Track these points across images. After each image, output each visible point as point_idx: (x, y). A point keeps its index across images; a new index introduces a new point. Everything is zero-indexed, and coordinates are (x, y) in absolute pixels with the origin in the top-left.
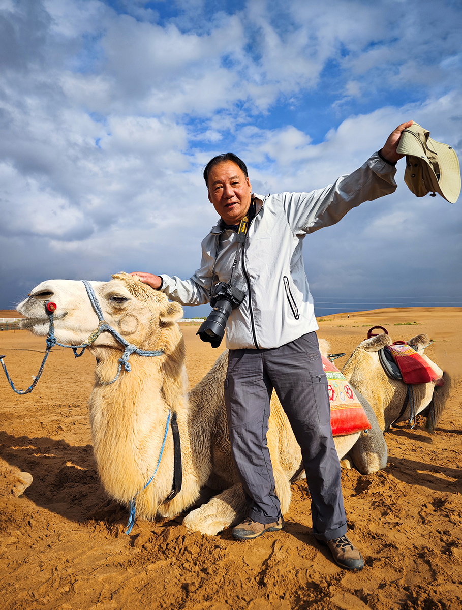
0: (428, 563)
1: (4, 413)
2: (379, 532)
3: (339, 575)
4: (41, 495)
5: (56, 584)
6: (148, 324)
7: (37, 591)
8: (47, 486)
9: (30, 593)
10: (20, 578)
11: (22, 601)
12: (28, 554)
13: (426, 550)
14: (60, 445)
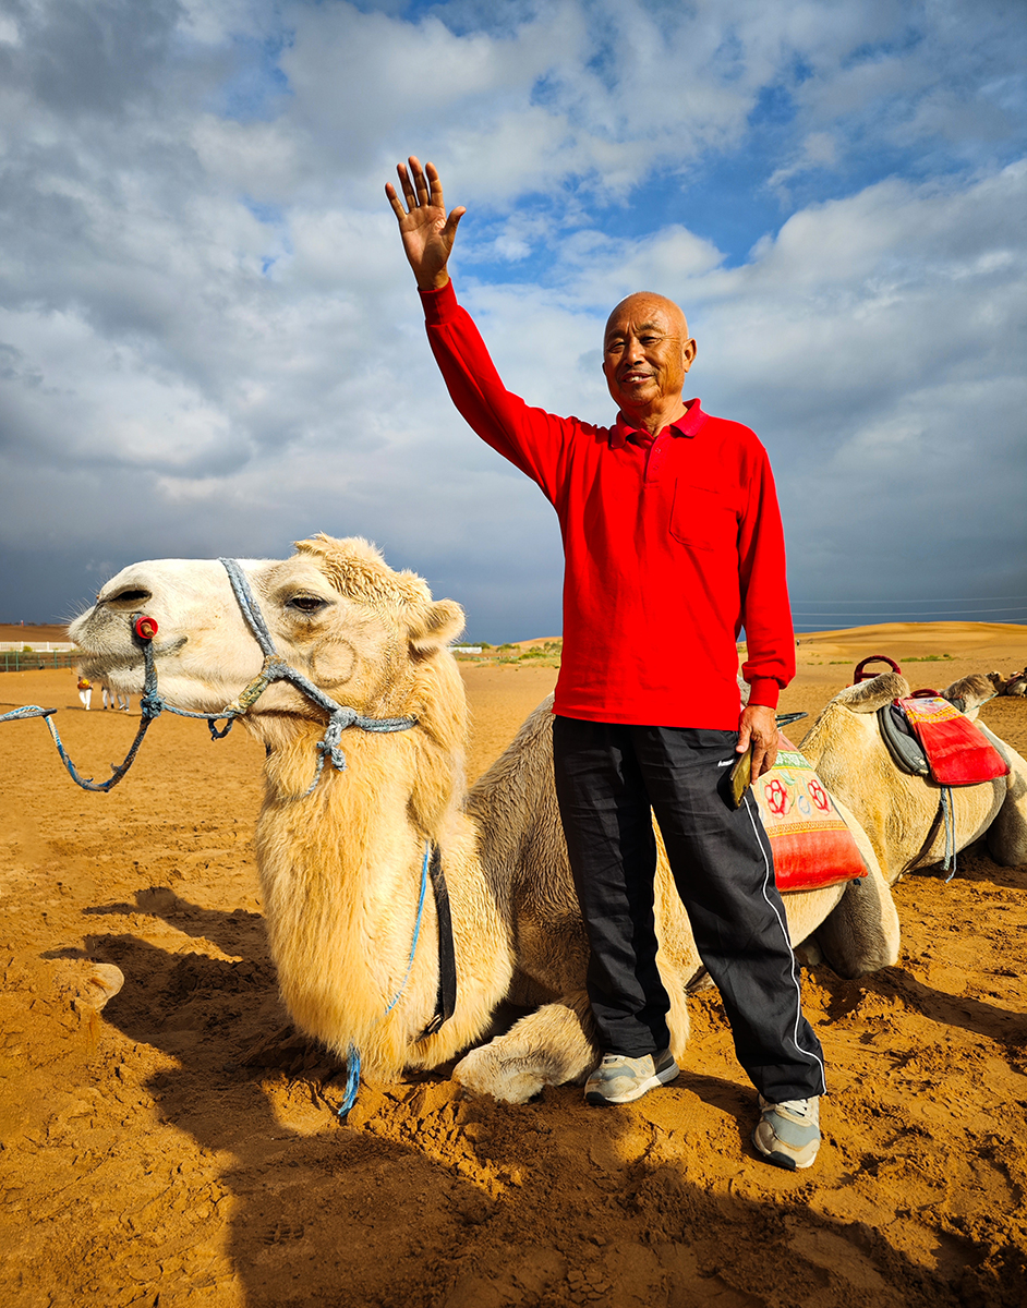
0: (1003, 1168)
1: (54, 843)
2: (889, 1101)
3: (801, 1192)
4: (140, 1013)
5: (180, 1203)
6: (380, 659)
7: (140, 1217)
8: (153, 996)
9: (124, 1220)
10: (101, 1188)
11: (107, 1238)
12: (117, 1139)
13: (995, 1143)
14: (177, 910)
